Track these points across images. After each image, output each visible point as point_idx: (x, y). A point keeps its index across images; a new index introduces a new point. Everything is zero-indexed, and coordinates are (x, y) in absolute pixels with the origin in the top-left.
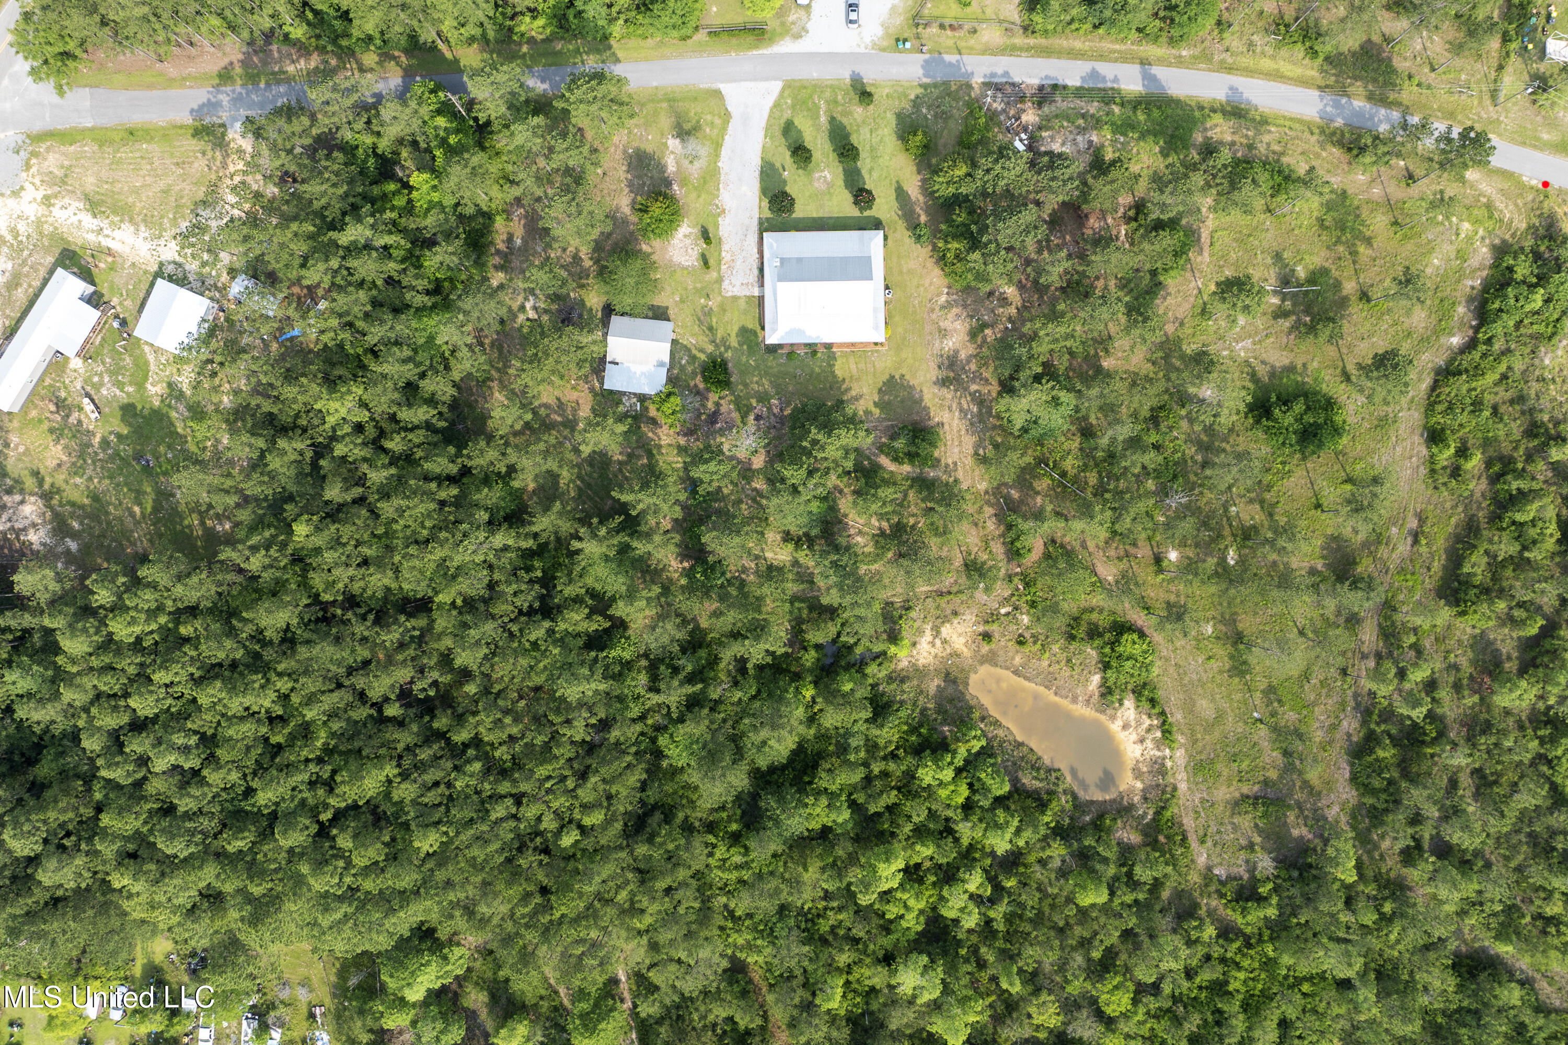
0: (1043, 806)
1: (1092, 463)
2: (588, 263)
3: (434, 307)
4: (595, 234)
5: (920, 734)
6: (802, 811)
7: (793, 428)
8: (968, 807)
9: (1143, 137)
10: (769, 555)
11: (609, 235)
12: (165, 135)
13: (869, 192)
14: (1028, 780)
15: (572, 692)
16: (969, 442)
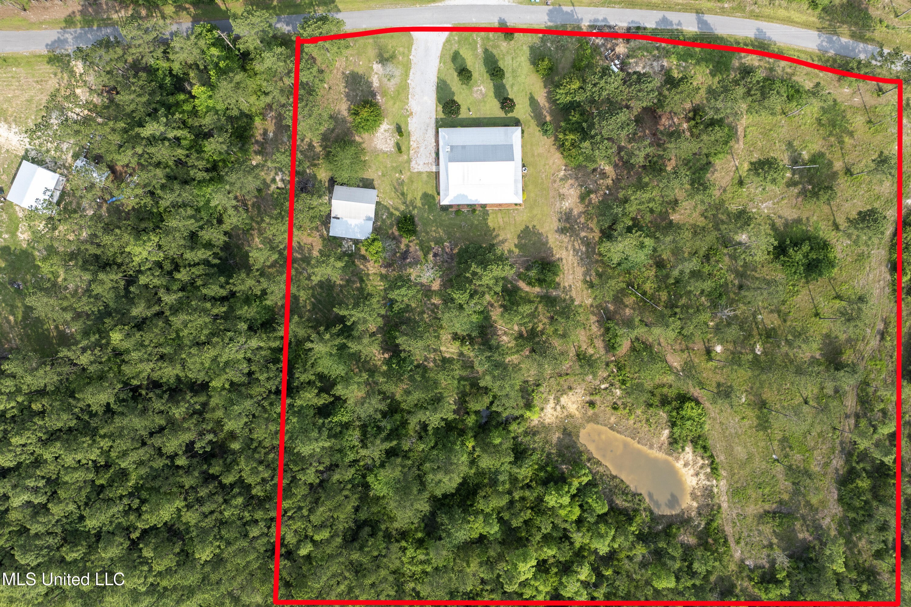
0: (630, 520)
1: (663, 286)
2: (318, 149)
3: (211, 179)
4: (323, 129)
5: (546, 471)
6: (466, 526)
7: (460, 263)
8: (579, 522)
9: (698, 62)
10: (443, 349)
11: (333, 130)
12: (28, 62)
13: (511, 100)
14: (620, 502)
15: (305, 449)
16: (580, 271)
